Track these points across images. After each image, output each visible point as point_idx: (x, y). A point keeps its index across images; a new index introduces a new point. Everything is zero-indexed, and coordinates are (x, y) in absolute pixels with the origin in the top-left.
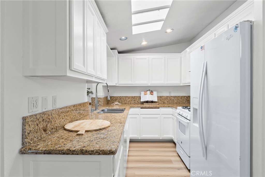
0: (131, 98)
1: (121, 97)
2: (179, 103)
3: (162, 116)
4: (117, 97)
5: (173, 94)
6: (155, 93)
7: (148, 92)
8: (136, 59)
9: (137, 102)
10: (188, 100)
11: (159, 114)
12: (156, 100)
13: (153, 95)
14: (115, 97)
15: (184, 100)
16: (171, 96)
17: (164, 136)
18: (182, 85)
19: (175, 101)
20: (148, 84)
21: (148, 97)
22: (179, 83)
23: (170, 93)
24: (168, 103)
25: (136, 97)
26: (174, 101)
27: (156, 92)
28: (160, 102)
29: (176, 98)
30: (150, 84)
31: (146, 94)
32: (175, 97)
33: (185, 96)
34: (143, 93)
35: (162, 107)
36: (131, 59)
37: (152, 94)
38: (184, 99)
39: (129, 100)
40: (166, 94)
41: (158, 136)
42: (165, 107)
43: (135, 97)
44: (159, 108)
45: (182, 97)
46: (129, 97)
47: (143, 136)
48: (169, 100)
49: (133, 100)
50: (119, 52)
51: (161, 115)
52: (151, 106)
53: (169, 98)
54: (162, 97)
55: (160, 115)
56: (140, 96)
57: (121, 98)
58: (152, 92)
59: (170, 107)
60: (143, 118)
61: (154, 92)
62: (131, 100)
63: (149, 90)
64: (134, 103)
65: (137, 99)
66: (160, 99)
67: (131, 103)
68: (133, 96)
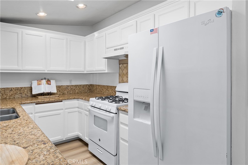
0: (15, 90)
2: (81, 93)
3: (66, 110)
5: (74, 83)
6: (53, 82)
7: (44, 81)
9: (26, 95)
10: (90, 88)
11: (62, 109)
12: (54, 90)
13: (50, 84)
15: (86, 89)
16: (72, 85)
17: (69, 135)
18: (85, 72)
19: (77, 91)
20: (45, 71)
21: (44, 88)
22: (83, 70)
23: (70, 81)
24: (69, 93)
25: (23, 89)
26: (75, 91)
27: (55, 81)
28: (59, 93)
29: (77, 88)
30: (47, 71)
31: (40, 84)
32: (76, 86)
33: (87, 85)
34: (35, 83)
35: (66, 100)
36: (18, 33)
37: (49, 83)
38: (86, 87)
39: (12, 93)
40: (65, 83)
41: (60, 137)
42: (70, 99)
43: (21, 88)
44: (62, 101)
45: (84, 86)
46: (11, 89)
48: (70, 90)
49: (19, 92)
51: (65, 109)
52: (51, 100)
53: (69, 88)
54: (60, 87)
55: (63, 109)
56: (31, 87)
58: (48, 82)
59: (76, 98)
60: (39, 117)
61: (51, 81)
62: (16, 94)
63: (45, 79)
64: (20, 97)
65: (26, 91)
66: (59, 89)
67: (15, 97)
68: (18, 88)
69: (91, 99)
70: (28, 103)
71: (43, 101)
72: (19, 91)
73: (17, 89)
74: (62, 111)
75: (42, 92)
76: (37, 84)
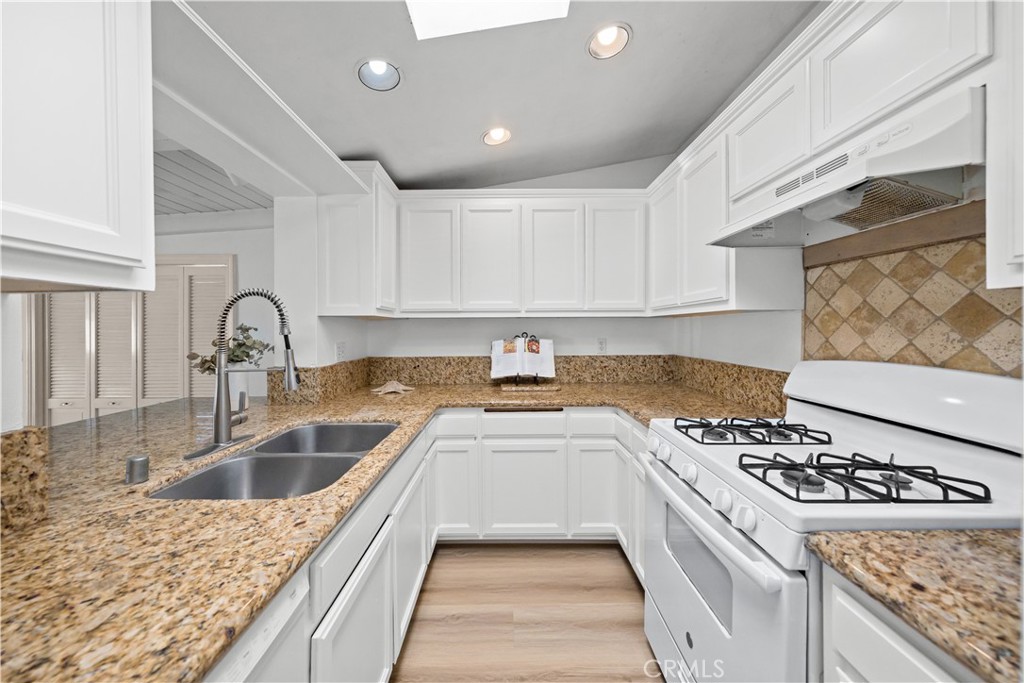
0: (458, 363)
1: (417, 359)
2: (637, 383)
3: (575, 442)
4: (404, 360)
5: (613, 350)
6: (546, 345)
7: (521, 343)
8: (472, 211)
9: (480, 377)
10: (669, 370)
11: (562, 436)
12: (549, 372)
13: (538, 352)
14: (396, 360)
15: (655, 371)
16: (607, 357)
17: (583, 525)
18: (649, 314)
19: (622, 375)
20: (520, 312)
21: (519, 361)
22: (641, 306)
23: (601, 343)
24: (595, 380)
25: (474, 361)
26: (617, 375)
27: (551, 341)
28: (566, 379)
29: (625, 365)
30: (527, 312)
31: (510, 351)
32: (620, 359)
33: (659, 357)
34: (499, 346)
35: (573, 406)
36: (451, 211)
37: (534, 347)
38: (655, 365)
39: (450, 370)
40: (586, 349)
41: (555, 525)
42: (588, 405)
43: (471, 359)
44: (562, 410)
45: (646, 360)
46: (448, 362)
47: (495, 526)
48: (600, 371)
49: (465, 370)
50: (403, 185)
51: (571, 437)
52: (526, 402)
53: (597, 364)
54: (571, 361)
55: (565, 437)
56: (490, 358)
57: (417, 364)
58: (533, 343)
59: (609, 405)
60: (495, 452)
61: (541, 341)
62: (458, 373)
63: (525, 335)
64: (468, 382)
65: (480, 367)
66: (567, 366)
67: (457, 382)
68: (463, 358)
69: (654, 422)
70: (462, 406)
71: (505, 405)
72: (466, 366)
73: (462, 361)
74: (561, 442)
75: (513, 373)
76: (502, 349)
